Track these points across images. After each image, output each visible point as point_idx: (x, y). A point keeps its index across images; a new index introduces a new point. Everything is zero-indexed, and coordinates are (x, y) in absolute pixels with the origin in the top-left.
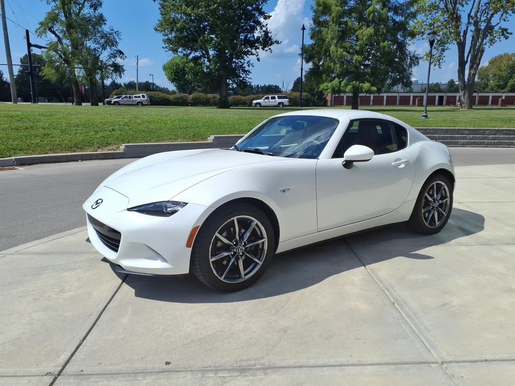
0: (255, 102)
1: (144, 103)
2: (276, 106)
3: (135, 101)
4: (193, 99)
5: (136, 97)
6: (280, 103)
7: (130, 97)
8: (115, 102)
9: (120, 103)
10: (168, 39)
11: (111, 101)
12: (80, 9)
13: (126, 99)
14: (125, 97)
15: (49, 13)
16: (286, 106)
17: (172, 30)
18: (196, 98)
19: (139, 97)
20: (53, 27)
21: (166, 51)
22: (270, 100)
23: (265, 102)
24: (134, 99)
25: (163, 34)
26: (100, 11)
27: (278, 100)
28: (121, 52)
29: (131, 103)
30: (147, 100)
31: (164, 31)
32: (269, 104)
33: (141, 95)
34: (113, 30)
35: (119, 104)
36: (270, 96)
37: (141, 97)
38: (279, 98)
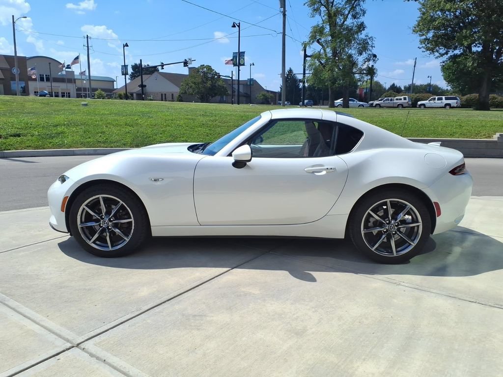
0: (419, 103)
1: (404, 105)
2: (443, 107)
3: (396, 103)
4: (467, 100)
5: (397, 99)
6: (446, 105)
7: (391, 100)
8: (377, 105)
9: (381, 105)
10: (426, 39)
11: (373, 104)
12: (345, 20)
13: (387, 102)
14: (386, 100)
15: (314, 27)
16: (453, 107)
17: (429, 30)
18: (470, 100)
19: (401, 99)
20: (320, 39)
21: (423, 52)
22: (436, 101)
23: (430, 103)
24: (395, 101)
25: (420, 35)
26: (362, 19)
27: (445, 102)
28: (375, 56)
29: (392, 105)
30: (407, 103)
31: (421, 31)
32: (434, 105)
33: (402, 97)
34: (368, 36)
35: (380, 107)
36: (437, 97)
37: (403, 99)
38: (446, 99)
